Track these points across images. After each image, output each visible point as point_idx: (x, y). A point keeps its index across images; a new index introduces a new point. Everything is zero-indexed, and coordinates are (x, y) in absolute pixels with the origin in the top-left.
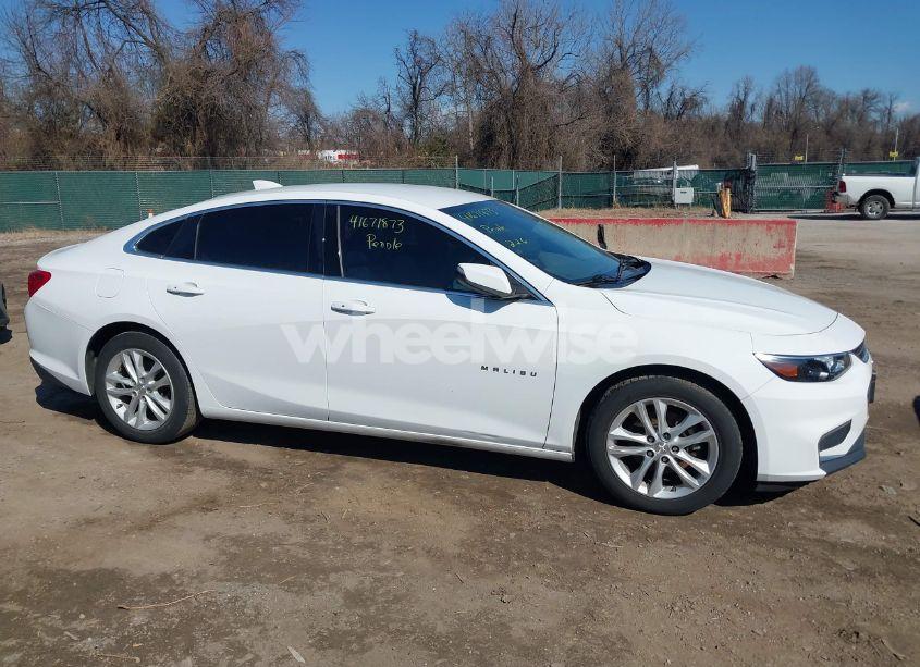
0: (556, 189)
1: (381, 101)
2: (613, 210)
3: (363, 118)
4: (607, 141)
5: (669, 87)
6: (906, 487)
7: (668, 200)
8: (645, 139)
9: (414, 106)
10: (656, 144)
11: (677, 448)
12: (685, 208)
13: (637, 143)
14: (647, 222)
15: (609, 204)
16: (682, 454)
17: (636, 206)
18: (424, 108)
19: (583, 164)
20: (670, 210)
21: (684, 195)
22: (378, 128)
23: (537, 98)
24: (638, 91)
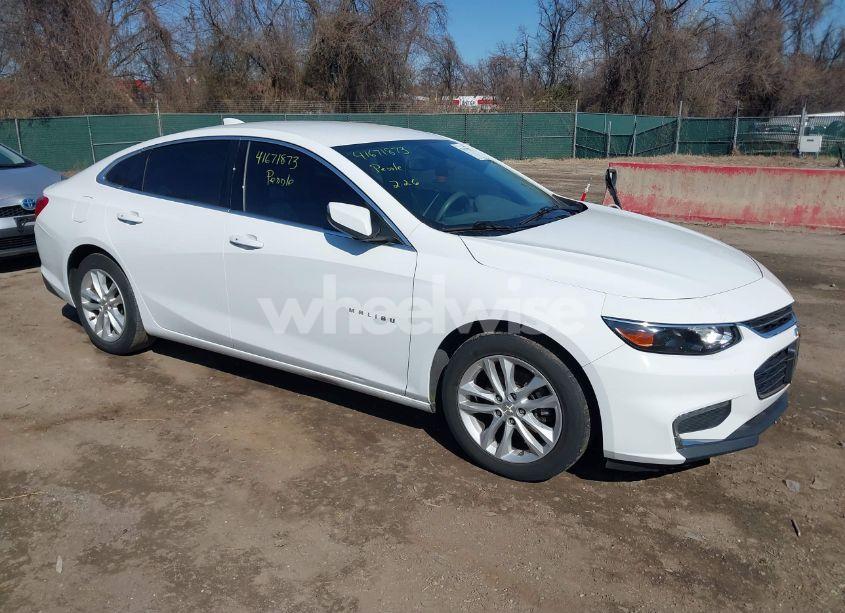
0: (674, 134)
1: (520, 49)
2: (730, 157)
3: (498, 65)
4: (745, 87)
5: (825, 27)
6: (818, 485)
7: (793, 149)
8: (787, 84)
9: (552, 54)
10: (800, 88)
11: (523, 411)
12: (811, 158)
13: (779, 88)
14: (717, 170)
15: (728, 151)
16: (530, 418)
17: (758, 154)
18: (562, 55)
19: (714, 108)
20: (793, 159)
21: (811, 144)
22: (514, 73)
23: (667, 43)
24: (789, 33)
